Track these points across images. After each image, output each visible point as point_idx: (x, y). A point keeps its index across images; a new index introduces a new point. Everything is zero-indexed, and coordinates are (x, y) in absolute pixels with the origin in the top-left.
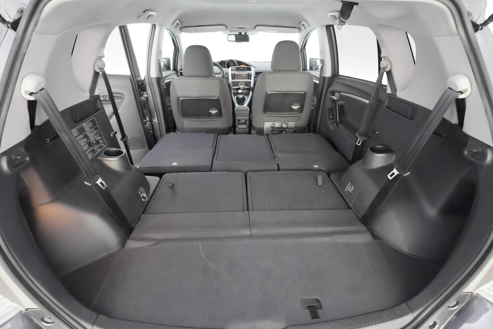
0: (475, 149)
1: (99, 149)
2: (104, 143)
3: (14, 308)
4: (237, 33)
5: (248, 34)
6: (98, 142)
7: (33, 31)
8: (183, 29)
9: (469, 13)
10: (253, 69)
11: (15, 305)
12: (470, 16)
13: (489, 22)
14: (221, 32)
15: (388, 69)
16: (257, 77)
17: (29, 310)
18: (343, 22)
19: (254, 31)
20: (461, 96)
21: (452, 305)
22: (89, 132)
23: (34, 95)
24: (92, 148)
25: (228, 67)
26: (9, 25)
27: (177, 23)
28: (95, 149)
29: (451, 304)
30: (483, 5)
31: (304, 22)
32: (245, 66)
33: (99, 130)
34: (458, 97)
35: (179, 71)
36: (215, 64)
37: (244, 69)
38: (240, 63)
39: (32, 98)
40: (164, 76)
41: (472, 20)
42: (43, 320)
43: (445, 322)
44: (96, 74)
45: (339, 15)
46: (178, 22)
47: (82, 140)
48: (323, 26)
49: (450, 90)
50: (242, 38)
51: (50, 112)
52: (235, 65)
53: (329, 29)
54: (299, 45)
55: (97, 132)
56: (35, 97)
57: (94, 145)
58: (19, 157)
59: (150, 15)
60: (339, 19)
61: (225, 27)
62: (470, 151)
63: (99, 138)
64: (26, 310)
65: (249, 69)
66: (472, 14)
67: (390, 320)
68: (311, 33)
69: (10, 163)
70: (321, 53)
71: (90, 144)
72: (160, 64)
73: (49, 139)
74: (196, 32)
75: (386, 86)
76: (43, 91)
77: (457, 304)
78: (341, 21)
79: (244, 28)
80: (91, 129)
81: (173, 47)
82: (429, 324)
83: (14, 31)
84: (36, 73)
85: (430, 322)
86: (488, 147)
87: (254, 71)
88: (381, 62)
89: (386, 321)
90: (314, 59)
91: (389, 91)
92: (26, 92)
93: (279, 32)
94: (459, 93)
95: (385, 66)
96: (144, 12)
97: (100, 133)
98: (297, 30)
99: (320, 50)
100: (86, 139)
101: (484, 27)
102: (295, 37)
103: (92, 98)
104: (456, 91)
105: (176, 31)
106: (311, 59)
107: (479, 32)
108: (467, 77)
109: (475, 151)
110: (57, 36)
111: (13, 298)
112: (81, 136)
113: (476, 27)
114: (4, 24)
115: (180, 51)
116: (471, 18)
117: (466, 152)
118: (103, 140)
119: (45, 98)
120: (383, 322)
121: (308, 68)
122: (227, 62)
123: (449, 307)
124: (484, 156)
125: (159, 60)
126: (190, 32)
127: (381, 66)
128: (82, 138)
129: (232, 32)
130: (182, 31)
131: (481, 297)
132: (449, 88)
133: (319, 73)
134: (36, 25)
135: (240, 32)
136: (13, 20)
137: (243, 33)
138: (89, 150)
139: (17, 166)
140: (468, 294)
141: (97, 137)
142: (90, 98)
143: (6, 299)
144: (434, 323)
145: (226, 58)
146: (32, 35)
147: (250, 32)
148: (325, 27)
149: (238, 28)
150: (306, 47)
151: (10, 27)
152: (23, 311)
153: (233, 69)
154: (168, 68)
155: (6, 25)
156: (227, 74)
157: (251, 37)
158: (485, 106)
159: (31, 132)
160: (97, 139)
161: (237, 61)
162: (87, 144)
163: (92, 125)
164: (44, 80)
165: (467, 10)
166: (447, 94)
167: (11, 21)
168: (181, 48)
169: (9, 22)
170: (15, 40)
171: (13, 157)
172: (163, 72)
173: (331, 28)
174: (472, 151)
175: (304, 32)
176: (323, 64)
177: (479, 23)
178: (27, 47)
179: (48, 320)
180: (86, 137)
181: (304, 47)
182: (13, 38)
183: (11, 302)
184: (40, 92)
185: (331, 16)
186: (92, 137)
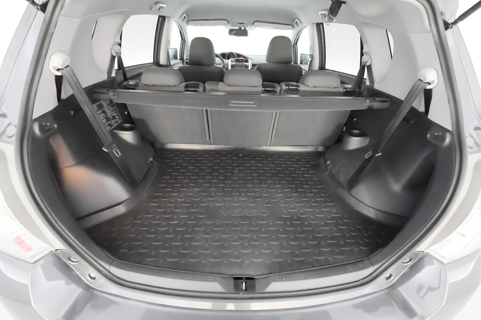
0: (436, 133)
1: (115, 124)
2: (119, 118)
3: (46, 248)
4: (237, 28)
5: (247, 29)
6: (114, 118)
7: (59, 13)
8: (190, 22)
9: (442, 13)
10: (250, 61)
11: (47, 245)
12: (442, 15)
13: (459, 21)
14: (223, 26)
15: (368, 64)
16: (253, 69)
17: (58, 250)
18: (332, 19)
19: (252, 27)
20: (429, 87)
21: (406, 262)
22: (107, 108)
23: (61, 71)
24: (109, 123)
25: (228, 59)
26: (39, 7)
27: (185, 17)
28: (112, 123)
29: (405, 260)
30: (455, 6)
31: (297, 20)
32: (243, 58)
33: (115, 108)
34: (426, 87)
35: (185, 61)
36: (217, 56)
37: (242, 61)
38: (239, 55)
39: (59, 74)
40: (172, 64)
41: (444, 19)
42: (69, 259)
43: (399, 275)
44: (113, 58)
45: (328, 13)
46: (185, 15)
47: (100, 115)
48: (314, 24)
49: (420, 81)
50: (242, 33)
51: (75, 86)
52: (234, 57)
53: (319, 27)
54: (292, 40)
55: (113, 109)
56: (61, 72)
57: (111, 120)
58: (48, 124)
59: (161, 7)
60: (328, 16)
61: (226, 22)
62: (432, 135)
63: (115, 114)
64: (56, 250)
65: (247, 61)
66: (444, 14)
67: (354, 271)
68: (302, 30)
69: (41, 128)
70: (310, 48)
71: (108, 119)
72: (168, 53)
73: (73, 112)
74: (201, 25)
75: (366, 79)
76: (68, 68)
77: (410, 260)
78: (330, 18)
79: (243, 23)
80: (109, 106)
81: (180, 39)
82: (386, 275)
83: (42, 13)
84: (62, 52)
85: (387, 274)
86: (448, 131)
87: (251, 63)
88: (363, 57)
89: (351, 272)
90: (305, 55)
91: (368, 83)
92: (54, 68)
93: (275, 28)
94: (428, 84)
95: (366, 61)
96: (155, 4)
97: (116, 109)
98: (291, 27)
99: (310, 46)
100: (104, 115)
101: (453, 25)
102: (289, 33)
103: (110, 79)
104: (425, 83)
105: (184, 24)
106: (301, 54)
107: (449, 30)
108: (436, 70)
109: (436, 134)
110: (80, 19)
111: (45, 240)
112: (100, 111)
113: (447, 26)
114: (34, 6)
115: (186, 43)
116: (443, 17)
117: (428, 136)
118: (119, 116)
119: (70, 74)
120: (348, 272)
121: (299, 63)
122: (227, 54)
123: (404, 263)
124: (443, 138)
125: (168, 49)
126: (196, 25)
127: (362, 60)
128: (100, 113)
129: (232, 26)
130: (188, 24)
131: (430, 255)
132: (419, 79)
133: (308, 67)
134: (62, 8)
135: (240, 27)
136: (42, 2)
137: (243, 28)
138: (107, 124)
139: (47, 131)
140: (420, 253)
141: (113, 113)
142: (108, 79)
143: (40, 240)
144: (390, 275)
145: (227, 51)
146: (58, 17)
147: (249, 27)
148: (316, 25)
149: (238, 23)
150: (298, 44)
151: (40, 9)
152: (53, 251)
153: (232, 60)
154: (175, 57)
155: (36, 6)
156: (227, 65)
157: (249, 32)
158: (448, 96)
159: (58, 104)
160: (113, 115)
161: (236, 54)
162: (105, 118)
163: (109, 102)
164: (69, 58)
165: (441, 10)
166: (417, 84)
167: (40, 4)
168: (187, 40)
169: (38, 5)
170: (44, 20)
171: (44, 124)
172: (171, 61)
173: (321, 26)
174: (434, 135)
175: (297, 29)
176: (312, 59)
177: (450, 22)
178: (54, 28)
179: (74, 260)
180: (104, 112)
181: (296, 43)
182: (42, 19)
183: (44, 243)
184: (66, 68)
185: (321, 14)
186: (110, 113)
